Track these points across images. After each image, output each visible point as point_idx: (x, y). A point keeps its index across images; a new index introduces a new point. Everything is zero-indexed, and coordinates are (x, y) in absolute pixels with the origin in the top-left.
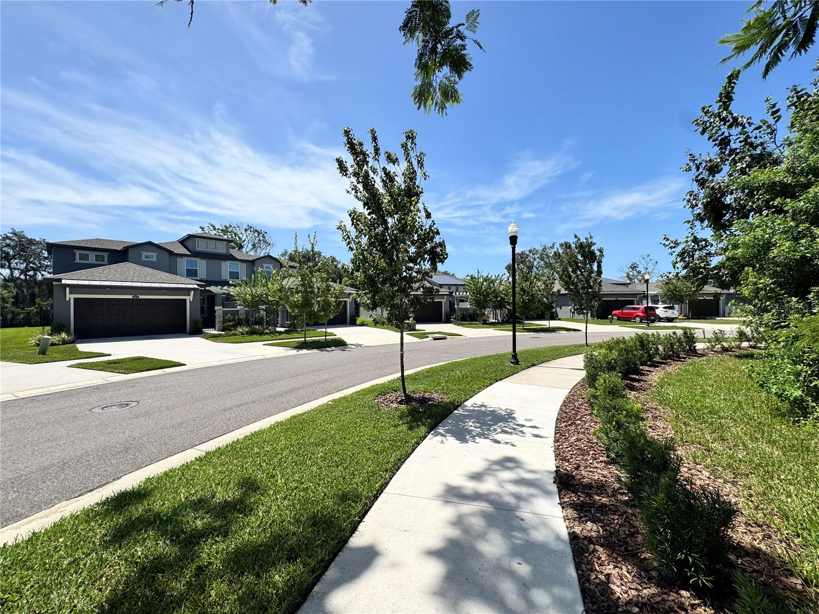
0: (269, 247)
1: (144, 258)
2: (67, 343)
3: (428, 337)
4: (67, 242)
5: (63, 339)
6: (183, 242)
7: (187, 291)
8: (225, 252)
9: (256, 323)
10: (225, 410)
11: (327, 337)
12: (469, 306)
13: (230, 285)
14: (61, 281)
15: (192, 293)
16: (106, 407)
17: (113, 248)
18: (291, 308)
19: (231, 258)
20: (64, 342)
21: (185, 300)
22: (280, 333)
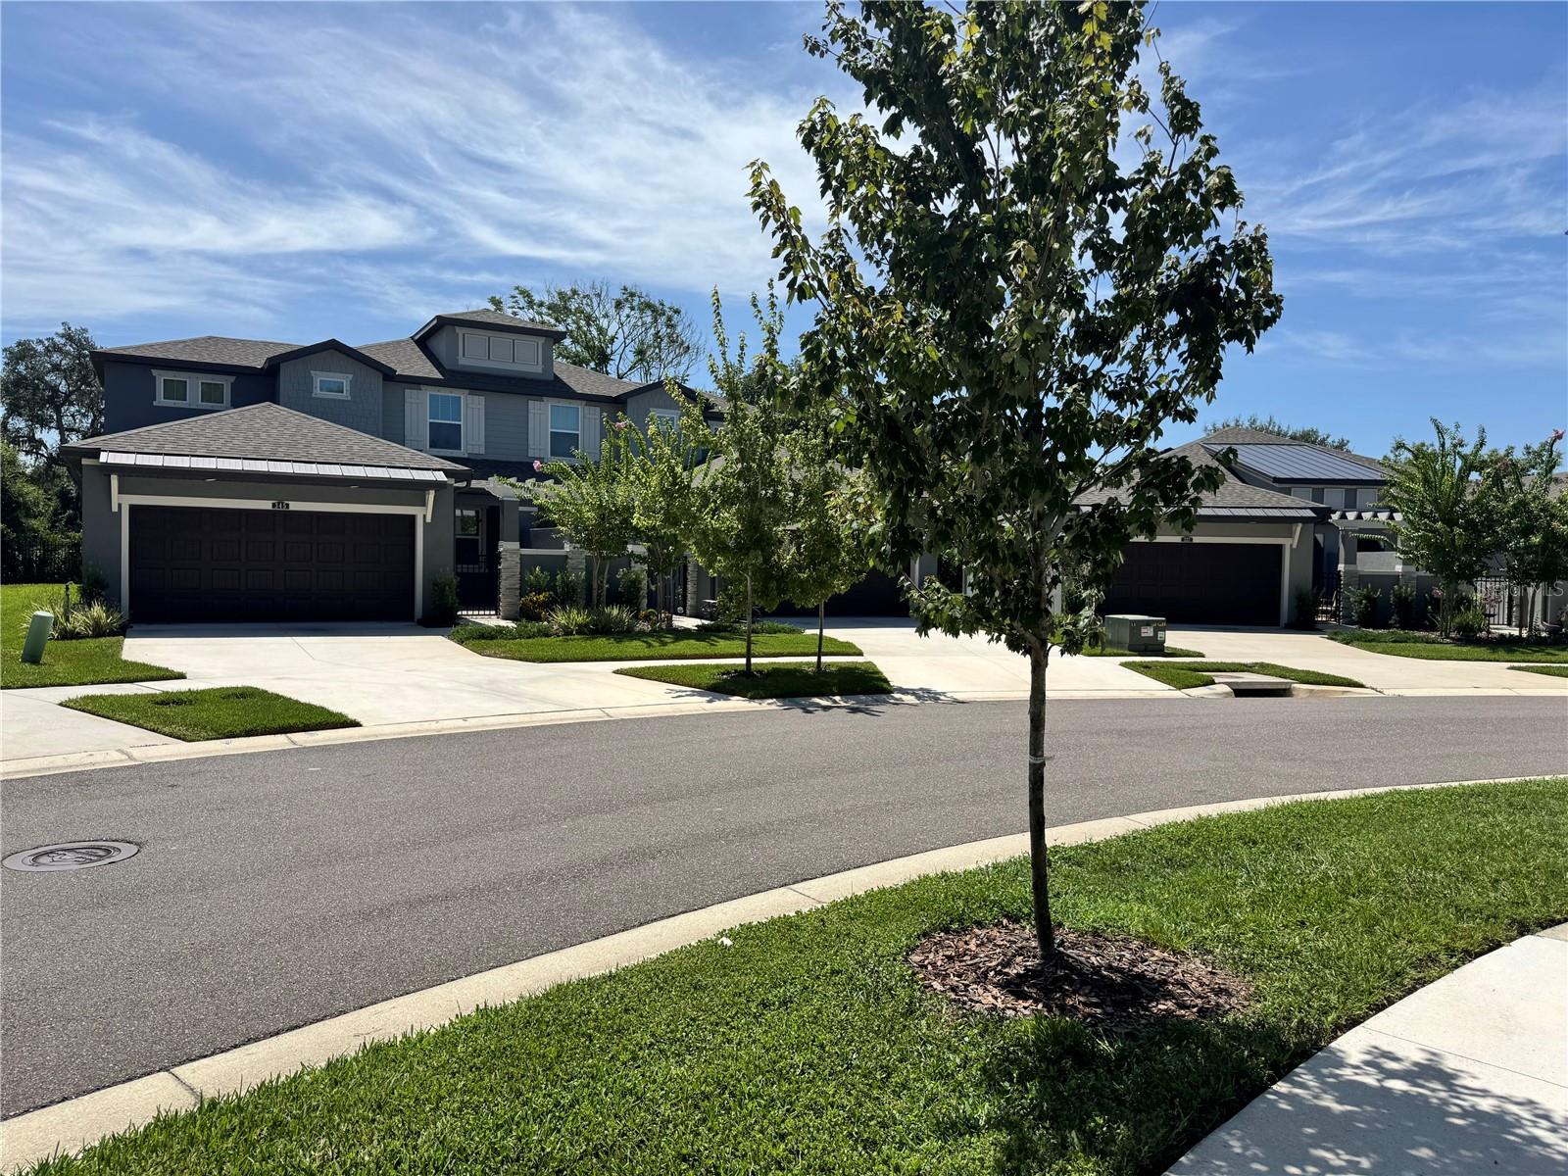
0: (685, 359)
1: (318, 392)
2: (103, 634)
3: (1213, 683)
4: (138, 347)
5: (97, 622)
6: (424, 341)
7: (415, 491)
8: (538, 369)
9: (615, 598)
10: (367, 916)
11: (824, 659)
12: (1399, 568)
13: (542, 477)
14: (98, 457)
15: (431, 496)
16: (46, 853)
17: (244, 363)
18: (702, 553)
19: (556, 389)
20: (99, 631)
21: (412, 519)
22: (685, 634)
